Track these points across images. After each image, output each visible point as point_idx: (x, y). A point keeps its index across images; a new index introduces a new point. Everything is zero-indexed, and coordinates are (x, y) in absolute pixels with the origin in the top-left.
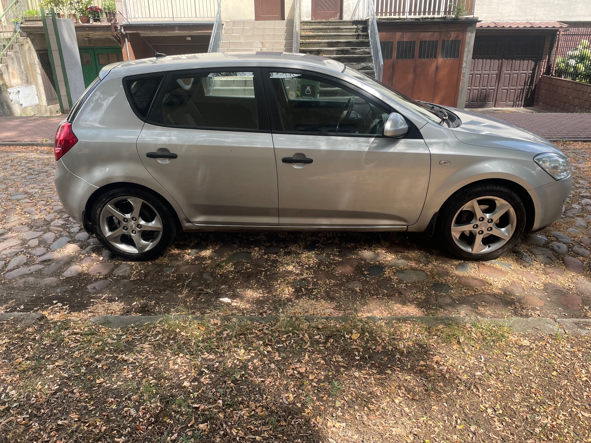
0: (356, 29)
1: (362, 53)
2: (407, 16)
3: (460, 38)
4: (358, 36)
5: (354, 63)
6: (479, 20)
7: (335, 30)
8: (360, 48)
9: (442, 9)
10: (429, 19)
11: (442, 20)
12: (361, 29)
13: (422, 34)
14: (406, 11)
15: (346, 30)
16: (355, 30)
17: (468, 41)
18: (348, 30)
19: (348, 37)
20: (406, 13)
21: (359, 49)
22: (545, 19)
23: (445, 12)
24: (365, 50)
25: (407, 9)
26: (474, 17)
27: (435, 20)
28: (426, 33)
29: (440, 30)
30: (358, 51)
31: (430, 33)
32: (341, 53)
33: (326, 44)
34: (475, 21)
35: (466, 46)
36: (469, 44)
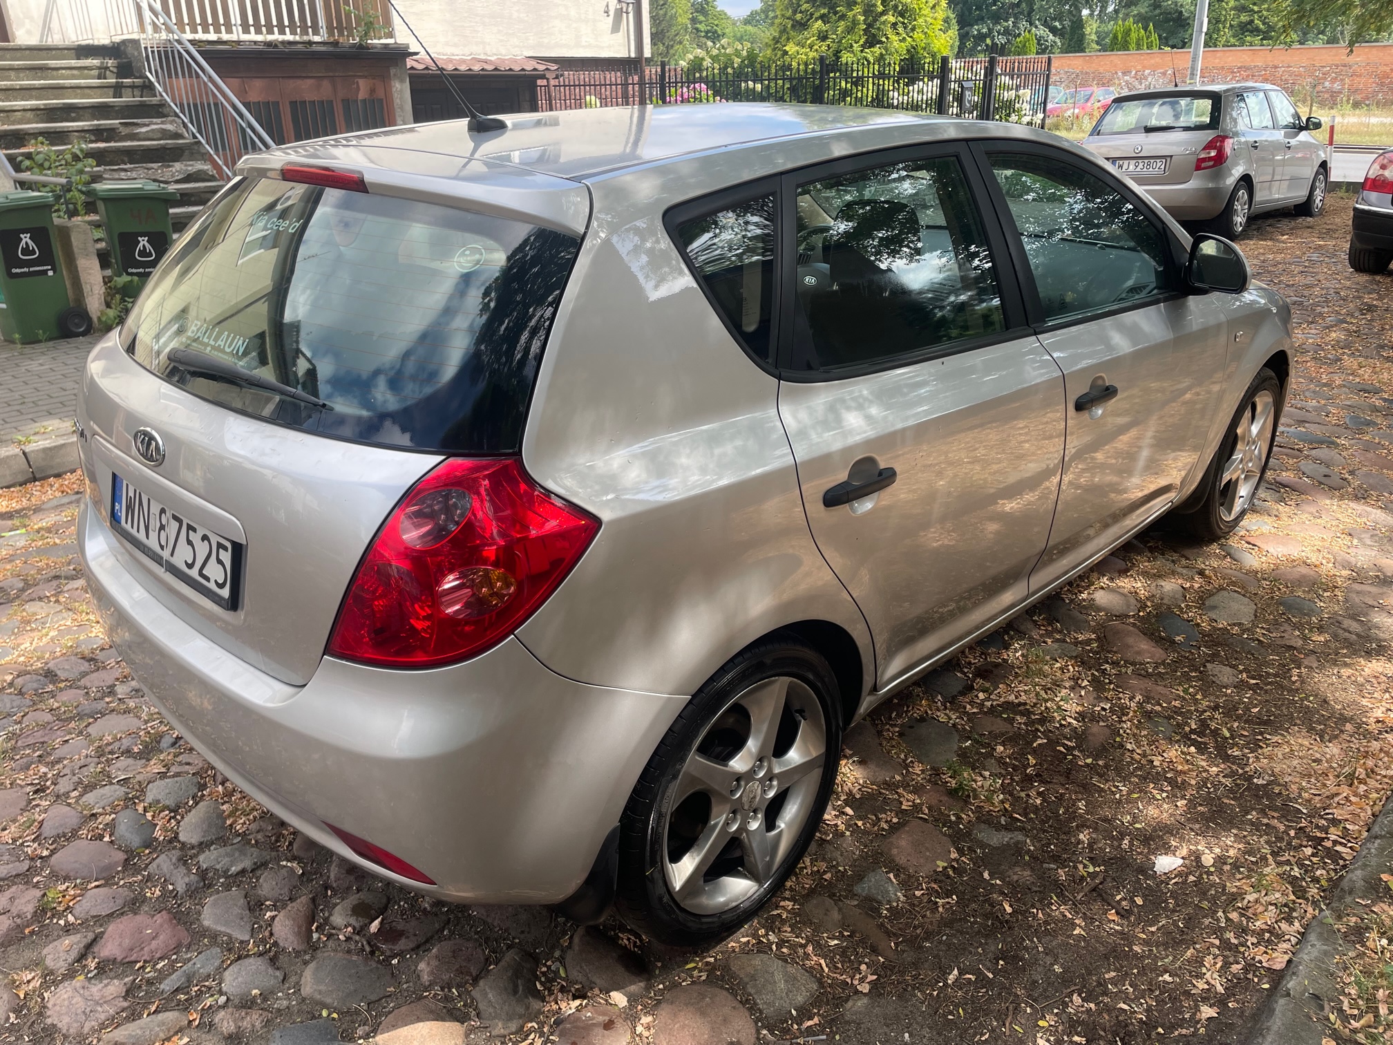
0: (99, 68)
1: (159, 135)
2: (237, 35)
3: (380, 93)
4: (117, 90)
5: (155, 165)
6: (411, 50)
7: (33, 72)
8: (146, 121)
9: (322, 22)
10: (300, 46)
11: (331, 49)
12: (115, 70)
13: (292, 84)
14: (233, 22)
15: (68, 72)
16: (95, 72)
17: (398, 101)
18: (75, 72)
19: (87, 91)
20: (234, 28)
21: (148, 125)
22: (504, 52)
23: (330, 29)
24: (163, 126)
25: (235, 17)
26: (396, 43)
27: (315, 48)
28: (299, 82)
29: (331, 74)
30: (144, 130)
31: (309, 82)
32: (93, 138)
33: (29, 114)
34: (399, 55)
35: (397, 114)
36: (402, 108)
